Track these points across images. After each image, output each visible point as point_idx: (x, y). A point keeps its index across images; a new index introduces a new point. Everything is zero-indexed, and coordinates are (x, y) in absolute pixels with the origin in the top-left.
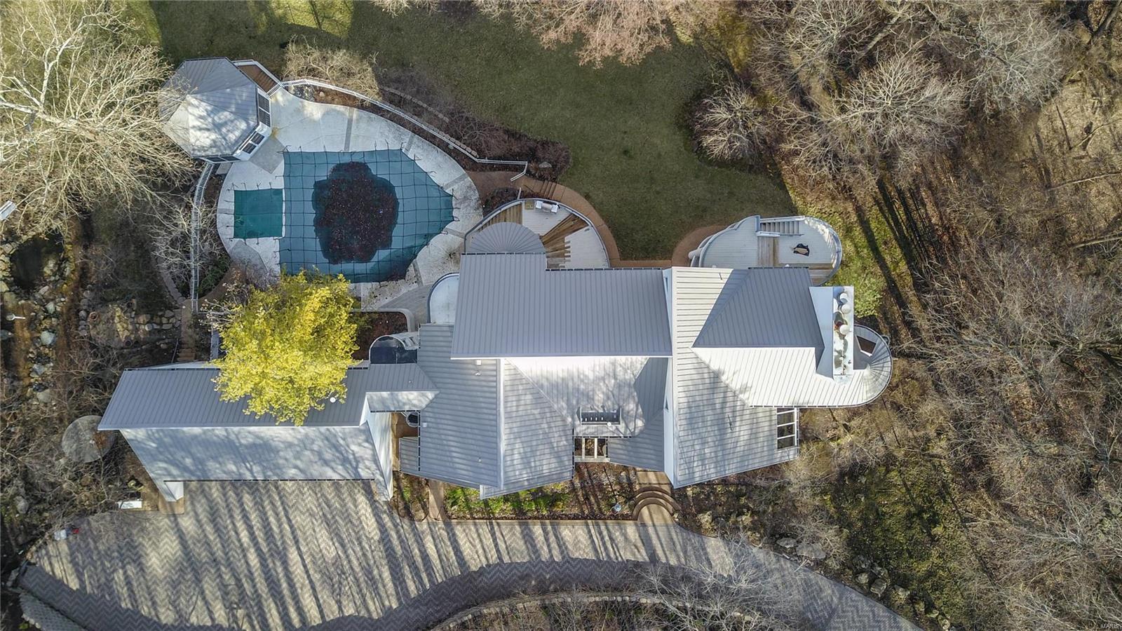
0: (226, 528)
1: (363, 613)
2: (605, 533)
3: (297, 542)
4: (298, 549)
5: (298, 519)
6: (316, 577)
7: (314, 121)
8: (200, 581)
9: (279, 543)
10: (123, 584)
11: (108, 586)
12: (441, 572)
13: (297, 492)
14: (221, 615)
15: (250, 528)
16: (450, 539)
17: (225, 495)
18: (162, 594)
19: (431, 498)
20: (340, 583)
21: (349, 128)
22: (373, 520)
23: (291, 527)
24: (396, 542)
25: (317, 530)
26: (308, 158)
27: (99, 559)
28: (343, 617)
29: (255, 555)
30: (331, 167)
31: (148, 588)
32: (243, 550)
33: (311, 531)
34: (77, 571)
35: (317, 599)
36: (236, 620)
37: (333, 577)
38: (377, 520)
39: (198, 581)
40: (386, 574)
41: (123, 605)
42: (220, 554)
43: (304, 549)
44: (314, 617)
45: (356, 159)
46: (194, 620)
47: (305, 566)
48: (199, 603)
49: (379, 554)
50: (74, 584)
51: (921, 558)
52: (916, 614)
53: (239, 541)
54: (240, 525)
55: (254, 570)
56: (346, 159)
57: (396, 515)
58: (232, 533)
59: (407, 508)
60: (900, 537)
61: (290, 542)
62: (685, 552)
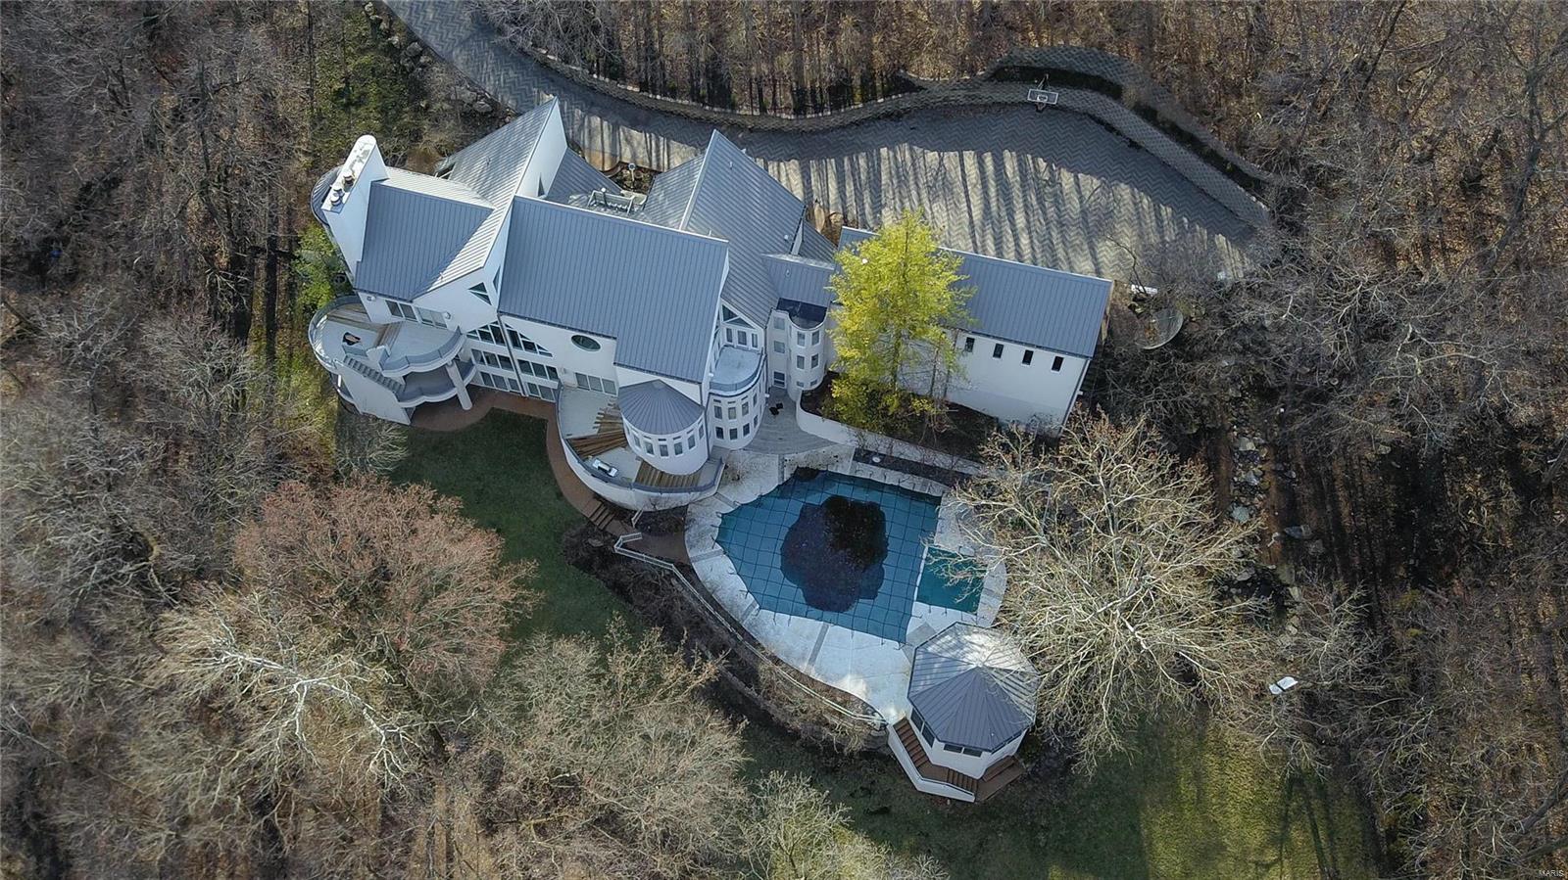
1: (918, 150)
2: (654, 159)
3: (971, 222)
4: (971, 217)
6: (959, 189)
7: (856, 672)
8: (1082, 211)
10: (1167, 228)
11: (1184, 230)
12: (829, 167)
14: (1067, 179)
15: (1017, 244)
16: (812, 191)
18: (1126, 210)
20: (936, 179)
21: (816, 650)
23: (973, 236)
24: (867, 200)
28: (939, 151)
31: (1140, 218)
33: (953, 229)
34: (1215, 251)
35: (963, 170)
36: (1051, 172)
37: (940, 187)
39: (1084, 212)
40: (884, 177)
41: (1169, 210)
43: (966, 215)
44: (970, 158)
46: (1096, 182)
47: (968, 201)
48: (1088, 194)
49: (888, 196)
50: (1221, 239)
51: (363, 66)
52: (391, 22)
54: (1026, 248)
60: (373, 89)
62: (582, 125)
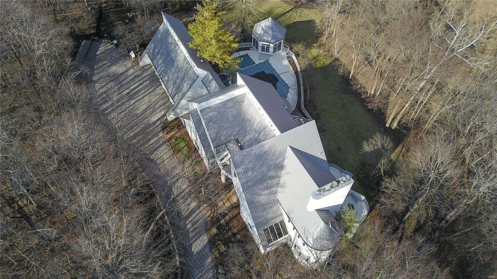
0: (134, 81)
4: (136, 102)
5: (146, 98)
6: (127, 111)
7: (282, 64)
9: (135, 96)
10: (103, 64)
11: (100, 60)
12: (146, 147)
13: (157, 94)
14: (101, 91)
15: (137, 87)
16: (160, 145)
17: (146, 76)
18: (104, 73)
19: (174, 132)
21: (287, 72)
22: (156, 119)
23: (143, 97)
24: (151, 129)
25: (145, 105)
26: (270, 66)
27: (109, 56)
29: (128, 92)
30: (271, 73)
31: (104, 70)
32: (128, 88)
33: (144, 103)
34: (103, 52)
38: (157, 120)
39: (112, 81)
40: (137, 131)
41: (95, 66)
42: (124, 83)
43: (136, 104)
45: (278, 78)
46: (97, 85)
47: (130, 106)
48: (104, 84)
49: (144, 126)
50: (98, 53)
53: (131, 86)
54: (137, 84)
55: (122, 93)
56: (276, 76)
57: (162, 125)
58: (133, 83)
59: (166, 127)
61: (137, 99)
62: (195, 229)
